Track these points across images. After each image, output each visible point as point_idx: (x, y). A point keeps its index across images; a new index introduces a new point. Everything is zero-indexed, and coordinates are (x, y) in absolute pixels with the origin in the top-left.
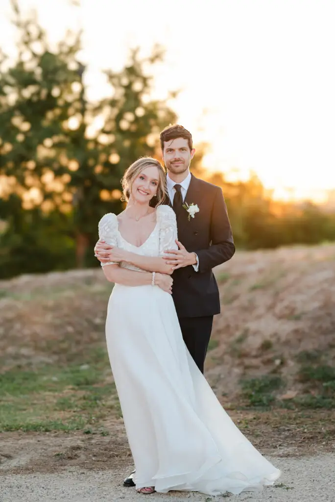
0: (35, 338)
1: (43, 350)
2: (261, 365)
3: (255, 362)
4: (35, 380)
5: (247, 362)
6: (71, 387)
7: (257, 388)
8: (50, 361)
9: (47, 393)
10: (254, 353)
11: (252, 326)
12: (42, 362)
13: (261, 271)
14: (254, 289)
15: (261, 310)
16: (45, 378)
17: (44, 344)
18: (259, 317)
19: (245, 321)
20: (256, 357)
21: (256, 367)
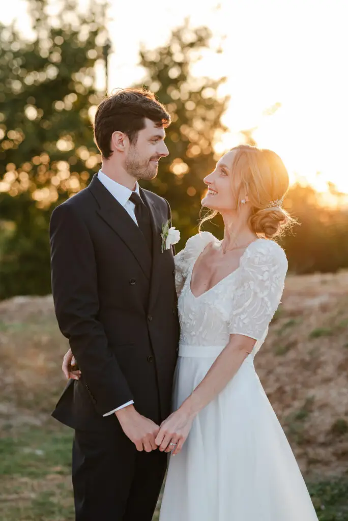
0: (19, 388)
1: (29, 406)
2: (333, 459)
3: (323, 453)
4: (12, 453)
5: (311, 452)
6: (59, 468)
7: (327, 498)
8: (37, 422)
9: (25, 479)
10: (321, 439)
11: (318, 393)
12: (25, 425)
13: (324, 308)
14: (316, 335)
15: (329, 370)
16: (27, 450)
17: (30, 397)
18: (327, 381)
19: (306, 385)
20: (324, 445)
21: (326, 463)
